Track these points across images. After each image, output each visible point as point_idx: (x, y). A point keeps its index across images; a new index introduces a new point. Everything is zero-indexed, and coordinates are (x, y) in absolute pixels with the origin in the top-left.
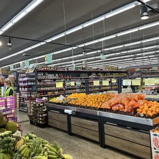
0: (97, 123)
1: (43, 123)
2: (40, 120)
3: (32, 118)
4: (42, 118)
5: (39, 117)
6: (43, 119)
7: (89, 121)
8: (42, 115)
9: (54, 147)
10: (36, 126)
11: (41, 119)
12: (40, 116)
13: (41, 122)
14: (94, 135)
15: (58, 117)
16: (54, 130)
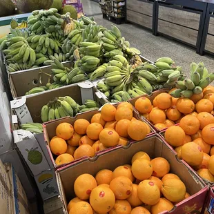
0: (199, 16)
1: (120, 16)
2: (115, 12)
3: (105, 10)
4: (118, 8)
5: (114, 7)
6: (120, 11)
7: (185, 13)
8: (118, 3)
9: (112, 33)
10: (111, 21)
11: (116, 10)
12: (115, 5)
13: (116, 15)
14: (189, 35)
15: (140, 7)
16: (134, 27)
